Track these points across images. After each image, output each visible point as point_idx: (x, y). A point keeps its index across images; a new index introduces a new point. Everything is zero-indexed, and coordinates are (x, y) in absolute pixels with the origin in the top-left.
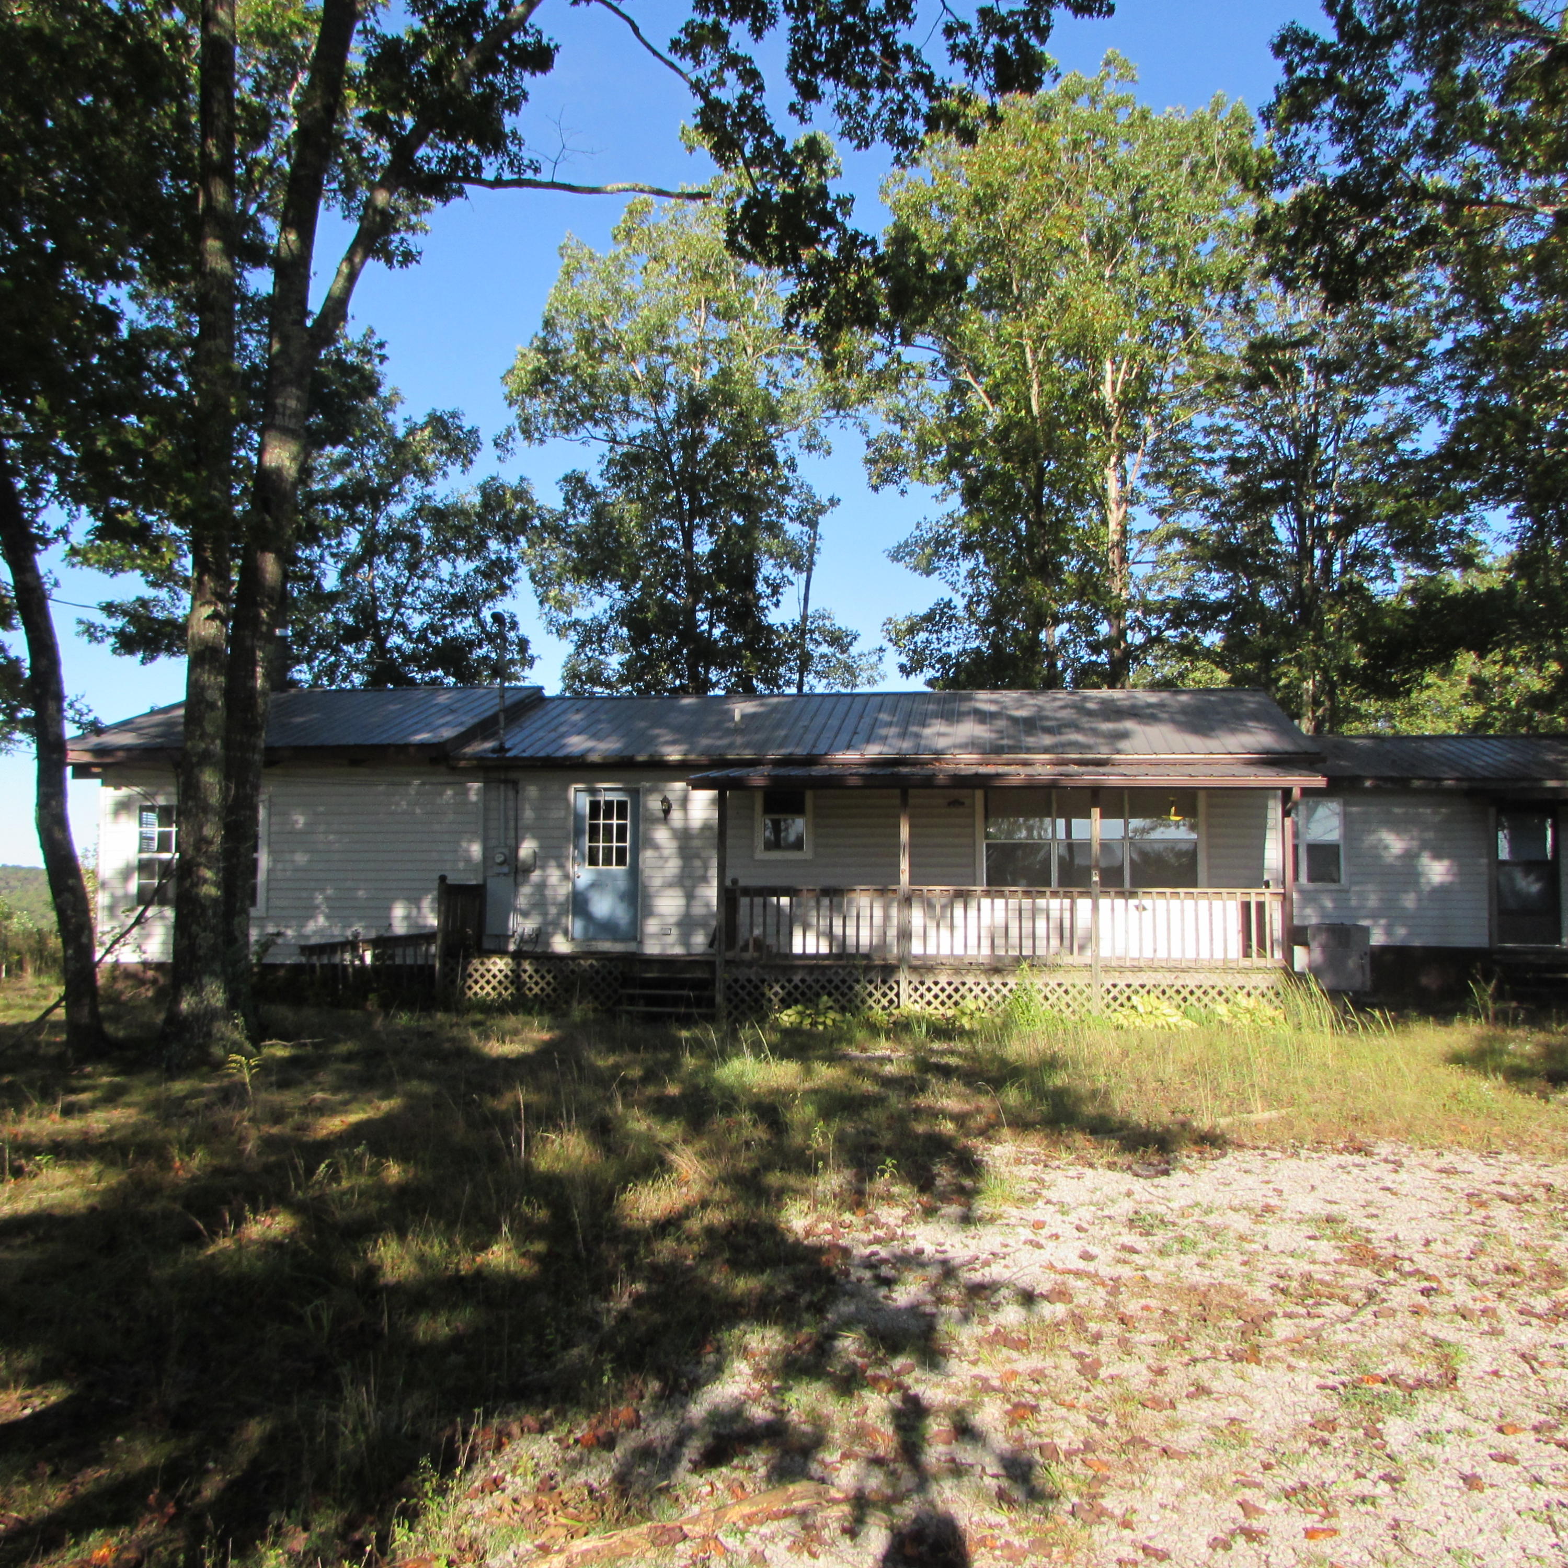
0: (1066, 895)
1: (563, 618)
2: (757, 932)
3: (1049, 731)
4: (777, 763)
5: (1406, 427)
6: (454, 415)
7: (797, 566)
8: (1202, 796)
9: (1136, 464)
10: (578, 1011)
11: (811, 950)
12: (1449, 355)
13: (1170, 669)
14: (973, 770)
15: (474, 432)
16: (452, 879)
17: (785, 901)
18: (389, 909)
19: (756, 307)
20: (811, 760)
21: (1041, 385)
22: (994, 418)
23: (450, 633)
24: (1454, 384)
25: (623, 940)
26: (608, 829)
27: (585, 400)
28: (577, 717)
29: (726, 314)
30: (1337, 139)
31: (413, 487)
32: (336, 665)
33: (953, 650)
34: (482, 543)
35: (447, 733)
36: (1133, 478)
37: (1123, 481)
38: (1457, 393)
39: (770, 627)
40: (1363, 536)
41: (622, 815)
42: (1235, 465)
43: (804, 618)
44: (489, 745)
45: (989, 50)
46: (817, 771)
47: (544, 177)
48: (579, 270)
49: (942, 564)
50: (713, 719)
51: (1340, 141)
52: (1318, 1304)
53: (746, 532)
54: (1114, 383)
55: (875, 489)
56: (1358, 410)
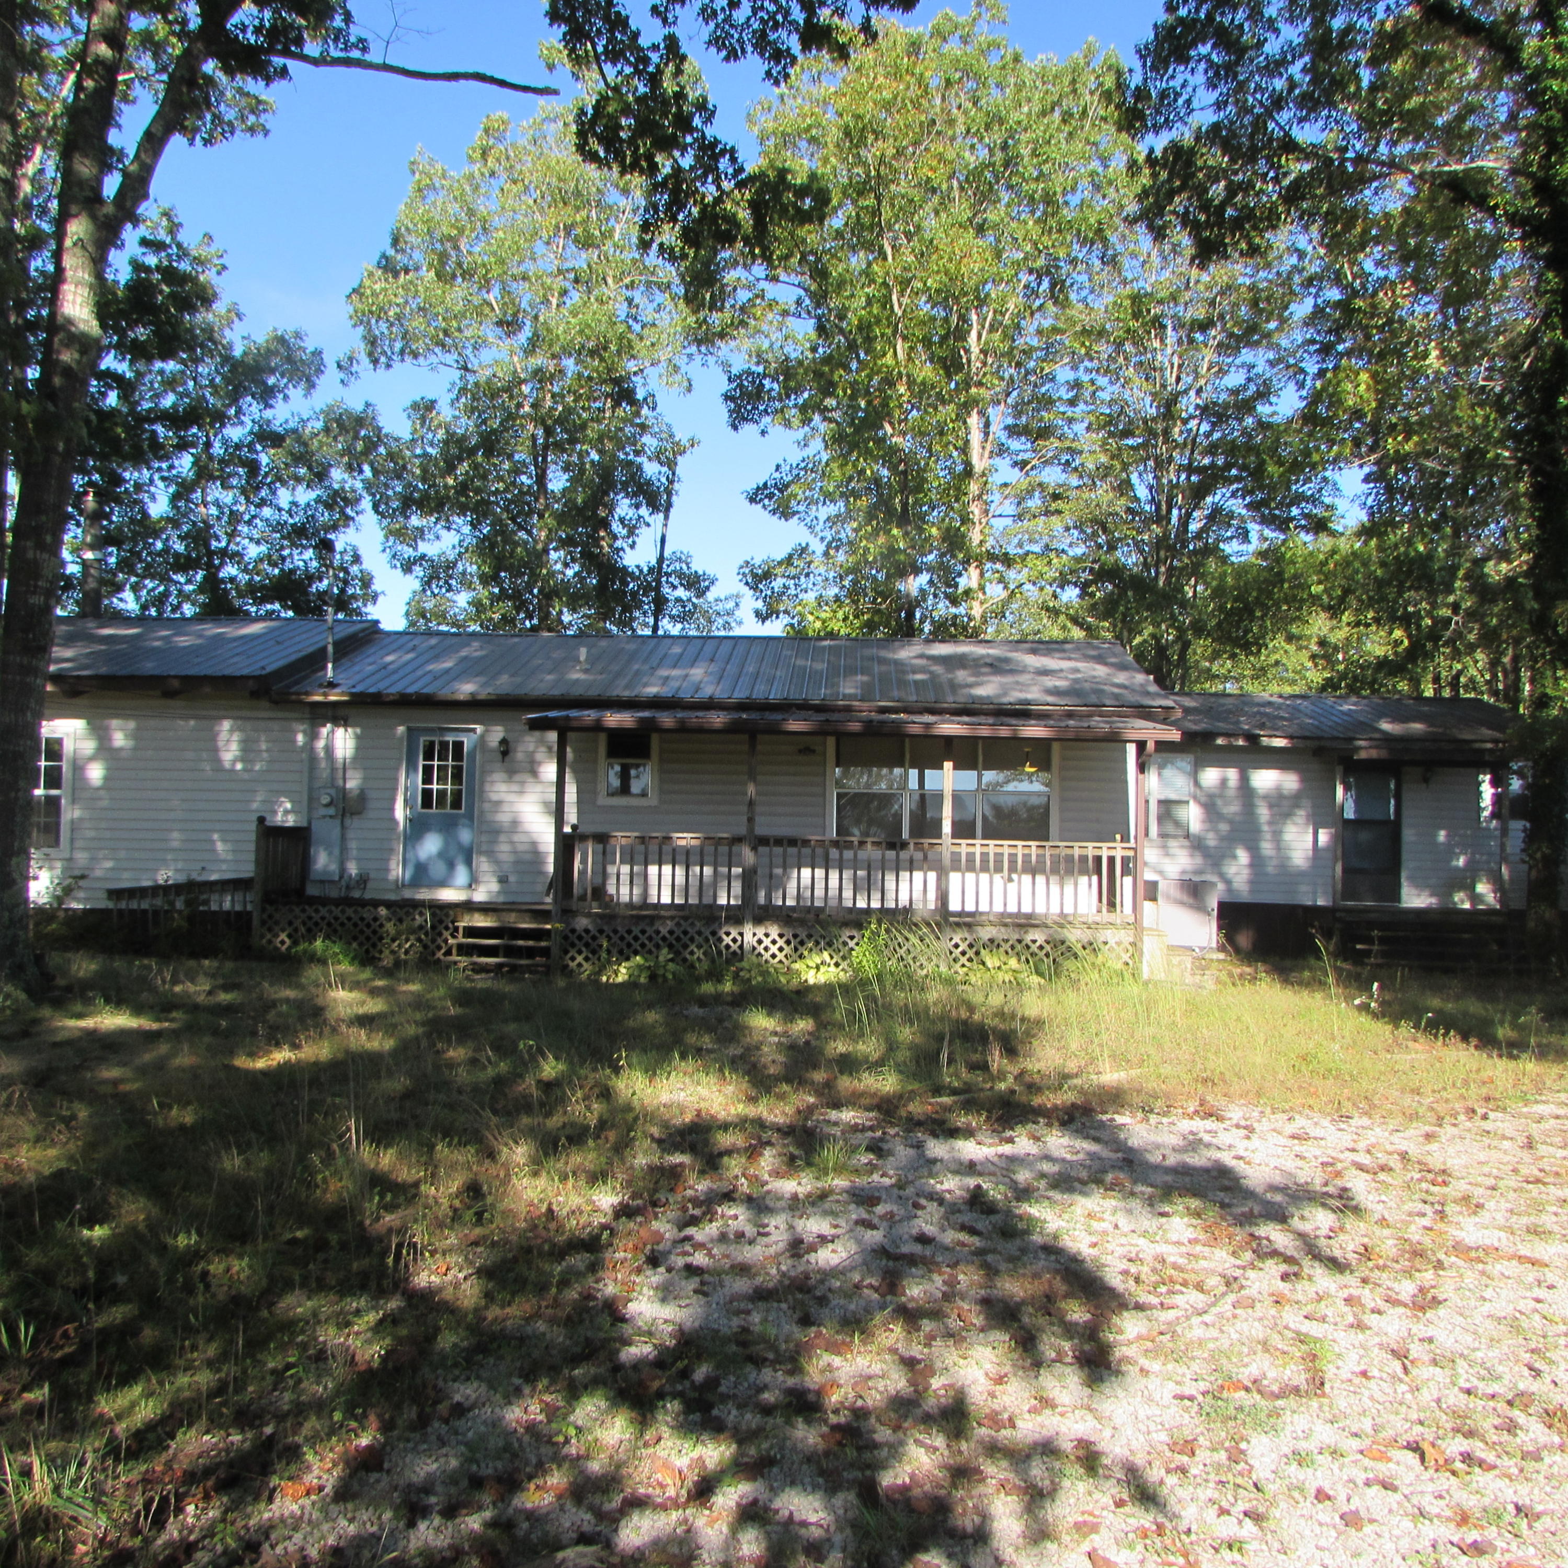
0: (919, 847)
1: (408, 552)
4: (621, 705)
5: (1266, 390)
6: (296, 336)
7: (654, 505)
8: (1056, 749)
9: (999, 415)
12: (1309, 319)
15: (318, 353)
16: (271, 821)
19: (617, 236)
20: (656, 702)
21: (906, 328)
23: (288, 565)
24: (1313, 348)
25: (454, 887)
26: (442, 771)
29: (586, 243)
30: (1211, 85)
31: (252, 408)
32: (166, 595)
33: (810, 597)
34: (324, 471)
36: (996, 429)
37: (986, 431)
38: (1315, 358)
39: (625, 568)
40: (1219, 497)
41: (458, 756)
42: (1097, 421)
43: (661, 560)
47: (374, 57)
48: (432, 187)
49: (801, 508)
51: (1215, 87)
52: (1171, 1292)
53: (602, 470)
54: (980, 331)
55: (735, 427)
56: (1220, 370)
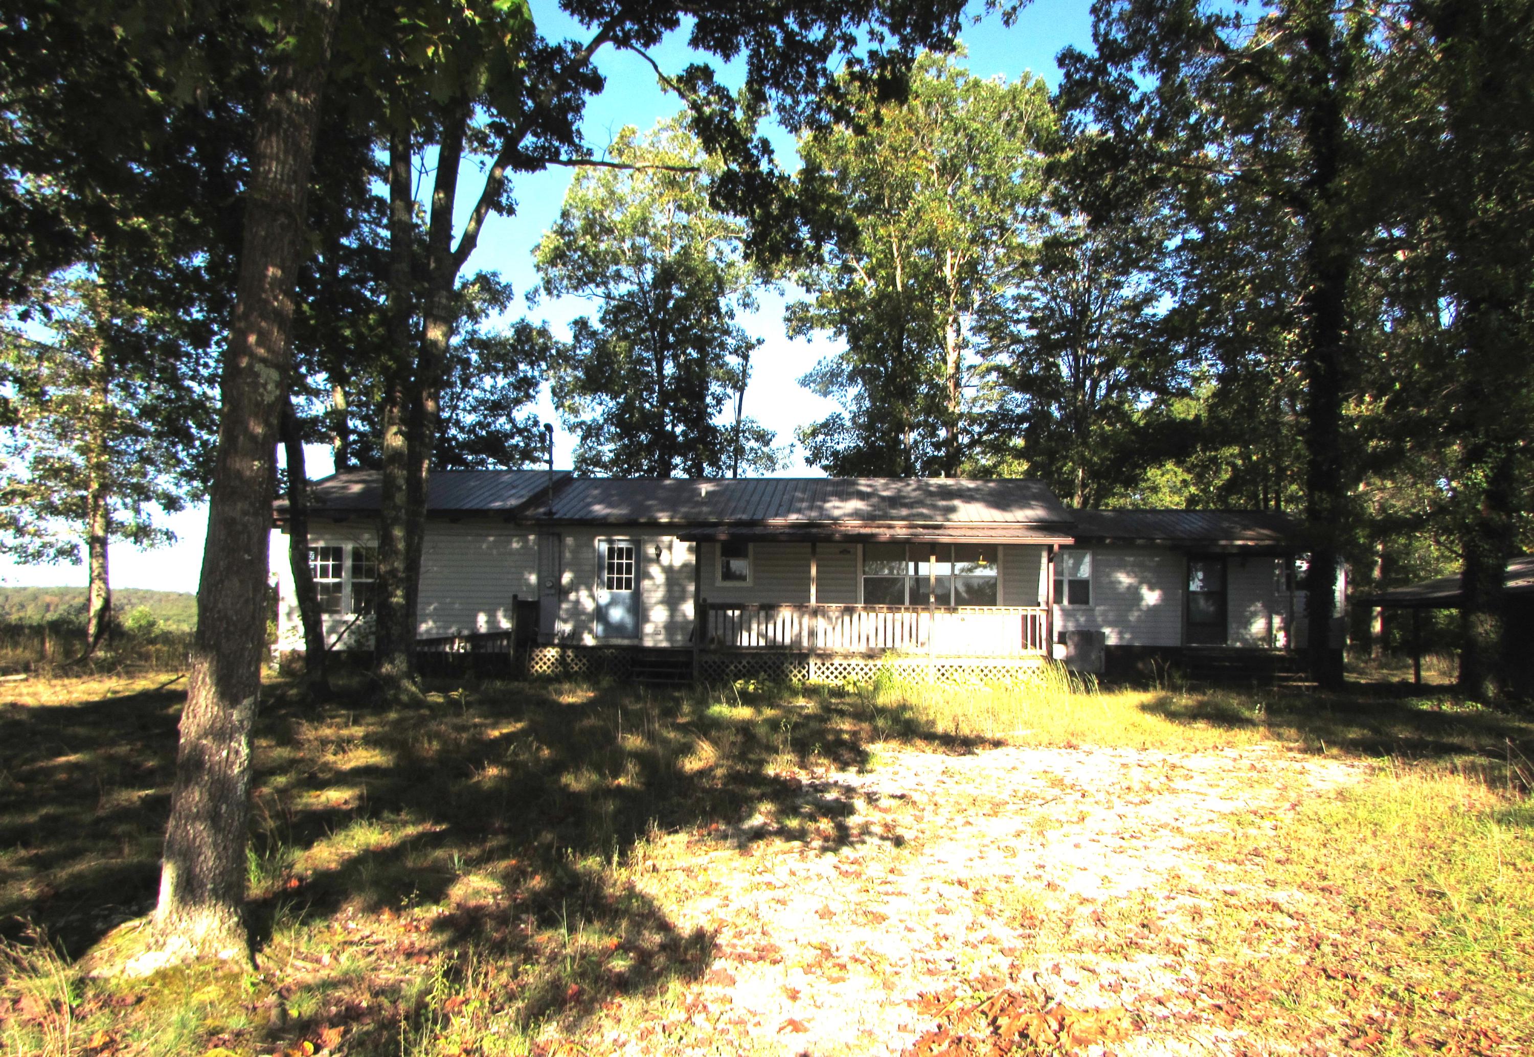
0: (915, 610)
1: (573, 419)
2: (720, 632)
3: (905, 505)
4: (730, 525)
5: (1149, 298)
6: (494, 274)
7: (735, 387)
8: (1000, 549)
9: (967, 320)
10: (606, 682)
11: (754, 643)
12: (1178, 249)
13: (986, 461)
14: (856, 531)
15: (508, 286)
16: (521, 597)
17: (737, 613)
18: (476, 616)
20: (752, 523)
21: (903, 268)
22: (870, 288)
23: (492, 428)
25: (628, 637)
26: (620, 566)
27: (589, 268)
28: (596, 492)
30: (1097, 120)
31: (466, 325)
33: (840, 447)
34: (514, 366)
35: (513, 502)
36: (965, 332)
37: (958, 331)
39: (715, 428)
41: (629, 557)
42: (1033, 322)
43: (739, 421)
44: (542, 510)
45: (875, 76)
46: (758, 530)
49: (835, 388)
50: (686, 495)
51: (1100, 121)
53: (701, 363)
54: (952, 266)
55: (791, 338)
56: (1118, 286)
